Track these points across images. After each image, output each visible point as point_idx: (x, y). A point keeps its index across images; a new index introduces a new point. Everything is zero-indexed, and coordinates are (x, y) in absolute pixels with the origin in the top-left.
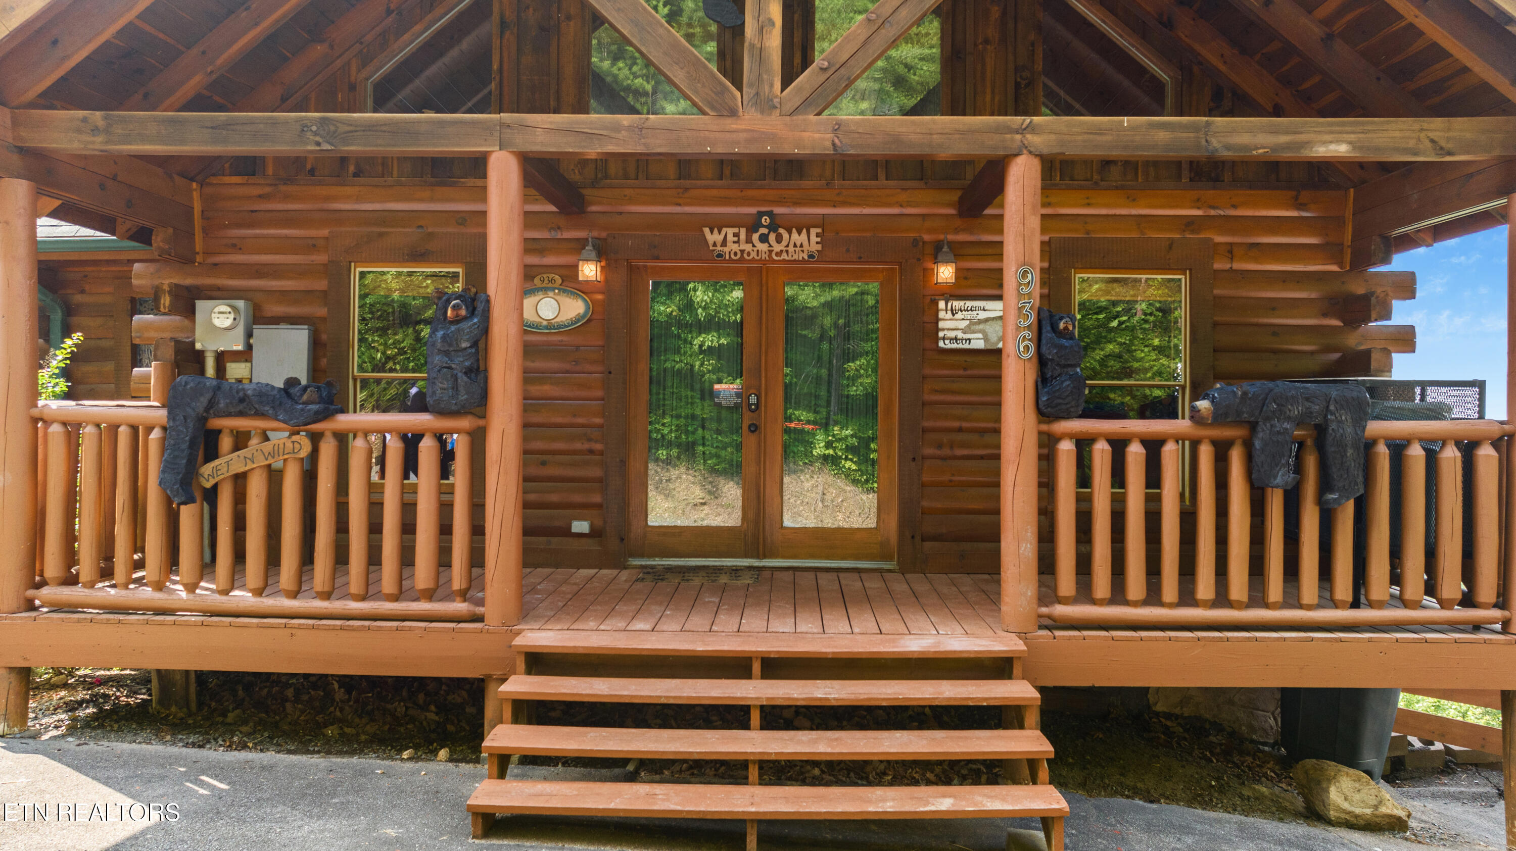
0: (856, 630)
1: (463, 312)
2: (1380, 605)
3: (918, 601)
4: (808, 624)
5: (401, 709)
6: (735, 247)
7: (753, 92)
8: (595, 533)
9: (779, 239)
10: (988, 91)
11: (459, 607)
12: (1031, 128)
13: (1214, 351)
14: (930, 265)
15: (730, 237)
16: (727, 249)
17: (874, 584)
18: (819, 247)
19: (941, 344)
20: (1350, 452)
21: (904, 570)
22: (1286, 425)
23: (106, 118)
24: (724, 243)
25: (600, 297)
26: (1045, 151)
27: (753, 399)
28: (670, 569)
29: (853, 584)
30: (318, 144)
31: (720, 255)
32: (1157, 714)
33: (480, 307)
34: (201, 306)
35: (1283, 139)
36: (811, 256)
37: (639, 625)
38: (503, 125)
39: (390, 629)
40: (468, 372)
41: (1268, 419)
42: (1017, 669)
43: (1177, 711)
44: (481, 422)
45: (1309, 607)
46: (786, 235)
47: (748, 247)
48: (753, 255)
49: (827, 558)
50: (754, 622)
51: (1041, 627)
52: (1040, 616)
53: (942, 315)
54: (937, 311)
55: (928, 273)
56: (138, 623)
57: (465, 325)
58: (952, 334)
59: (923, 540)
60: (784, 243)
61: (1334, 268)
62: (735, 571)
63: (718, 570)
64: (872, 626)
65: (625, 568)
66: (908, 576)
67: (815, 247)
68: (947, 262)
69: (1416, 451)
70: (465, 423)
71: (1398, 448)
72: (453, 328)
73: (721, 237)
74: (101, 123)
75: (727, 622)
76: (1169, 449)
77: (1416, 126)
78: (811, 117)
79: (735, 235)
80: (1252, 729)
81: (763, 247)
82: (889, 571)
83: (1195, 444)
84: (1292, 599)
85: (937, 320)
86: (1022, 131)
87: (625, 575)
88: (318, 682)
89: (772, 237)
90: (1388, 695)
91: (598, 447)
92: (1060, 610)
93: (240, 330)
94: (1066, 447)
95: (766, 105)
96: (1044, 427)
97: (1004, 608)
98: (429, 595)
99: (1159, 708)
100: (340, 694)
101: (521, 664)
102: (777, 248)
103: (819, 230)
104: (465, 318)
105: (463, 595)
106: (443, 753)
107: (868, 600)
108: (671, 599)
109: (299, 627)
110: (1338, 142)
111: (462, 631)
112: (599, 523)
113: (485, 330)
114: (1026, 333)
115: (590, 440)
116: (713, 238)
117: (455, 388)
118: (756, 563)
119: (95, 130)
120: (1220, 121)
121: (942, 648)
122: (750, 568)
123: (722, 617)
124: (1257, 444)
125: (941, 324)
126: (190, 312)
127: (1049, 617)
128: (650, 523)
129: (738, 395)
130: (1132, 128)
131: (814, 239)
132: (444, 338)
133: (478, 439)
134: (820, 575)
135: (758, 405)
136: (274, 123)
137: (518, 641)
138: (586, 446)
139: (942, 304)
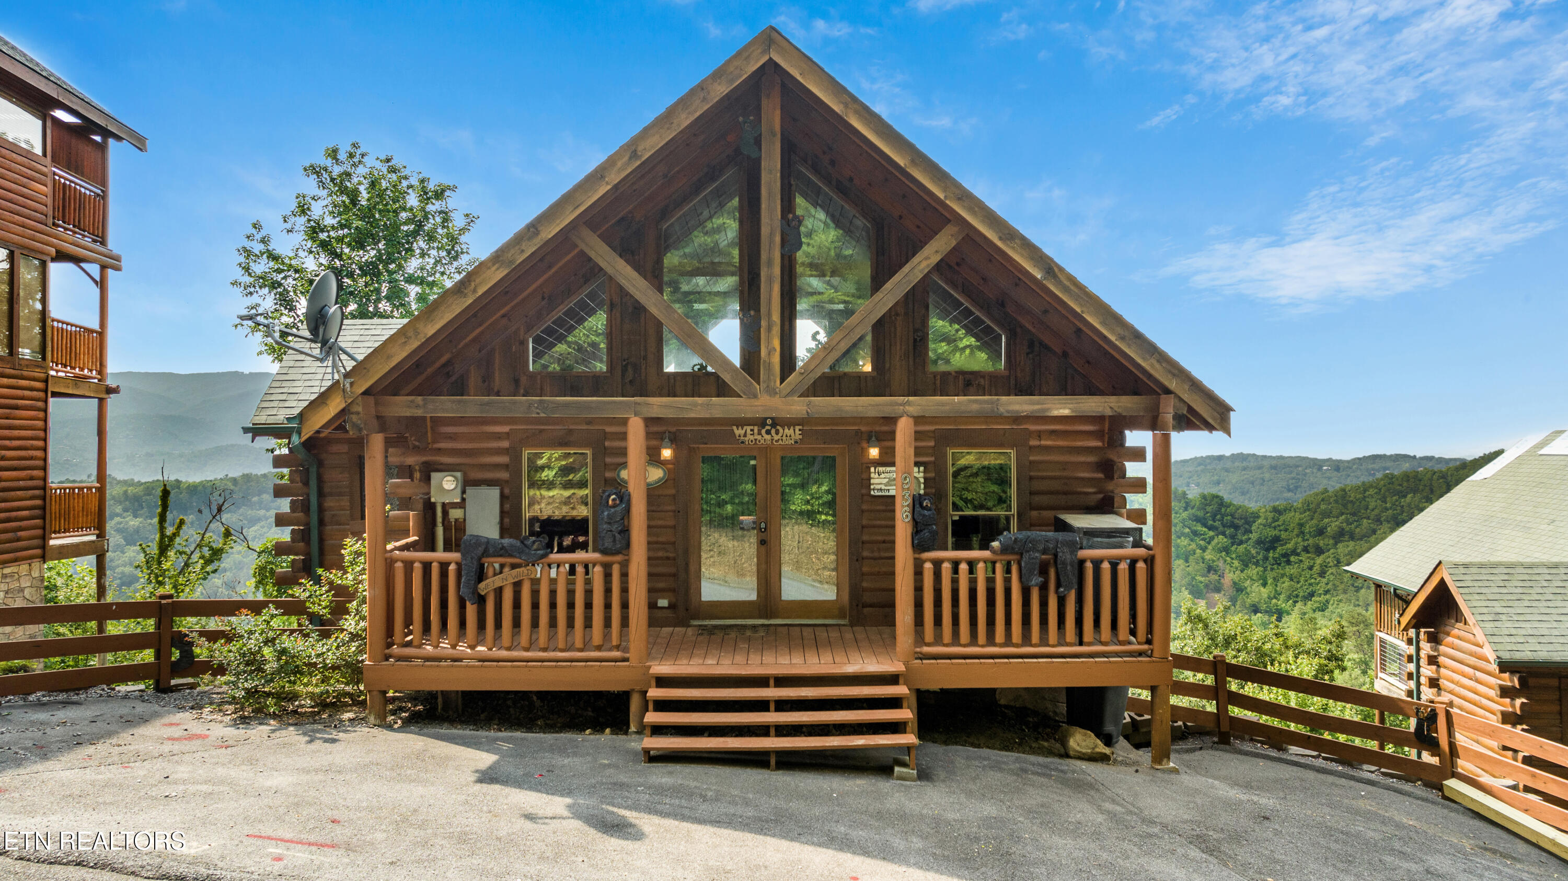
0: (822, 662)
1: (618, 502)
2: (1089, 644)
3: (857, 645)
4: (797, 659)
5: (573, 710)
6: (752, 438)
7: (765, 386)
8: (672, 606)
9: (777, 432)
10: (898, 344)
11: (616, 654)
12: (908, 403)
13: (1030, 493)
14: (865, 445)
15: (749, 432)
16: (747, 439)
17: (834, 634)
18: (801, 437)
19: (872, 493)
20: (1069, 568)
21: (852, 625)
22: (1037, 555)
23: (424, 400)
24: (745, 435)
25: (671, 466)
26: (916, 414)
27: (763, 525)
28: (715, 627)
29: (822, 634)
30: (538, 413)
31: (743, 442)
32: (1001, 706)
33: (625, 499)
34: (435, 476)
35: (1037, 407)
36: (796, 442)
37: (710, 662)
38: (636, 403)
39: (581, 667)
40: (620, 532)
41: (1028, 551)
42: (901, 680)
43: (1012, 704)
44: (626, 558)
45: (1053, 646)
46: (781, 430)
47: (759, 437)
48: (762, 442)
49: (808, 618)
50: (769, 658)
51: (916, 659)
52: (916, 653)
53: (872, 475)
54: (870, 473)
55: (864, 451)
56: (448, 666)
57: (618, 509)
58: (878, 487)
59: (863, 607)
60: (780, 434)
61: (1099, 444)
62: (754, 627)
63: (744, 627)
64: (830, 659)
65: (689, 626)
66: (854, 628)
67: (798, 437)
68: (874, 447)
69: (1106, 565)
70: (619, 558)
71: (1097, 563)
72: (613, 510)
73: (743, 432)
74: (421, 403)
75: (755, 658)
76: (981, 565)
77: (1103, 400)
78: (796, 398)
79: (752, 430)
80: (1055, 713)
81: (768, 437)
82: (844, 625)
83: (994, 563)
84: (1044, 642)
85: (870, 479)
86: (903, 404)
87: (690, 631)
88: (525, 695)
89: (773, 431)
90: (1120, 691)
91: (671, 555)
92: (926, 649)
93: (459, 490)
94: (928, 566)
95: (772, 392)
96: (917, 556)
97: (898, 649)
98: (599, 648)
99: (1002, 702)
100: (538, 703)
101: (653, 683)
102: (776, 438)
103: (800, 427)
104: (617, 506)
105: (617, 648)
106: (608, 731)
107: (830, 644)
108: (721, 645)
109: (534, 667)
110: (1064, 408)
111: (619, 667)
112: (674, 600)
113: (628, 510)
114: (906, 508)
115: (667, 551)
116: (738, 432)
117: (614, 541)
118: (766, 622)
119: (417, 406)
120: (1004, 398)
121: (864, 670)
122: (763, 625)
123: (752, 656)
124: (1023, 564)
125: (872, 481)
126: (427, 479)
127: (921, 653)
128: (703, 599)
129: (754, 523)
130: (959, 403)
131: (798, 432)
132: (608, 515)
133: (625, 566)
134: (804, 629)
135: (765, 529)
136: (515, 403)
137: (652, 671)
138: (666, 554)
139: (872, 469)
